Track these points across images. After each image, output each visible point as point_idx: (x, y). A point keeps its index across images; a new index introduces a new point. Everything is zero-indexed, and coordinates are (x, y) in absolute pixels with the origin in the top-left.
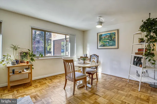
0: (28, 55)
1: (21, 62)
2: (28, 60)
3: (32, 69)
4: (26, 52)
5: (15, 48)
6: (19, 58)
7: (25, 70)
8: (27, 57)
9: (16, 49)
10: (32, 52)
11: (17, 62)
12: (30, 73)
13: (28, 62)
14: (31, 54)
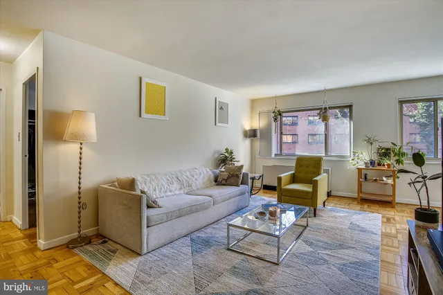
0: (392, 153)
1: (379, 165)
2: (389, 162)
3: (396, 179)
4: (387, 147)
5: (370, 141)
6: (376, 158)
7: (384, 179)
8: (390, 157)
9: (371, 144)
10: (400, 149)
11: (372, 163)
12: (394, 186)
13: (389, 165)
14: (397, 151)
